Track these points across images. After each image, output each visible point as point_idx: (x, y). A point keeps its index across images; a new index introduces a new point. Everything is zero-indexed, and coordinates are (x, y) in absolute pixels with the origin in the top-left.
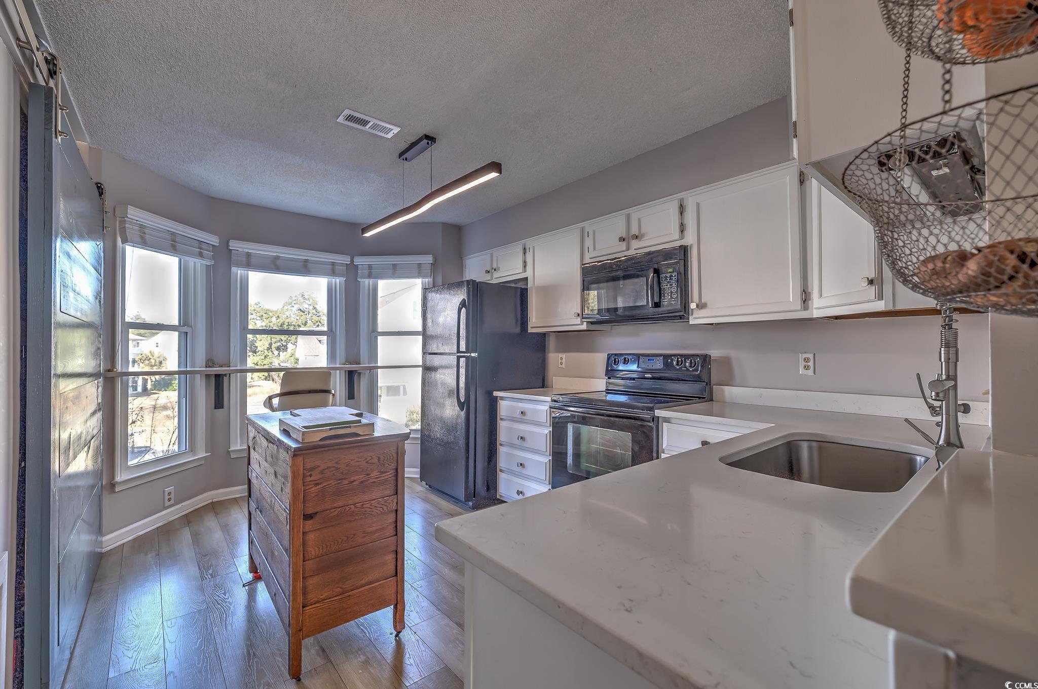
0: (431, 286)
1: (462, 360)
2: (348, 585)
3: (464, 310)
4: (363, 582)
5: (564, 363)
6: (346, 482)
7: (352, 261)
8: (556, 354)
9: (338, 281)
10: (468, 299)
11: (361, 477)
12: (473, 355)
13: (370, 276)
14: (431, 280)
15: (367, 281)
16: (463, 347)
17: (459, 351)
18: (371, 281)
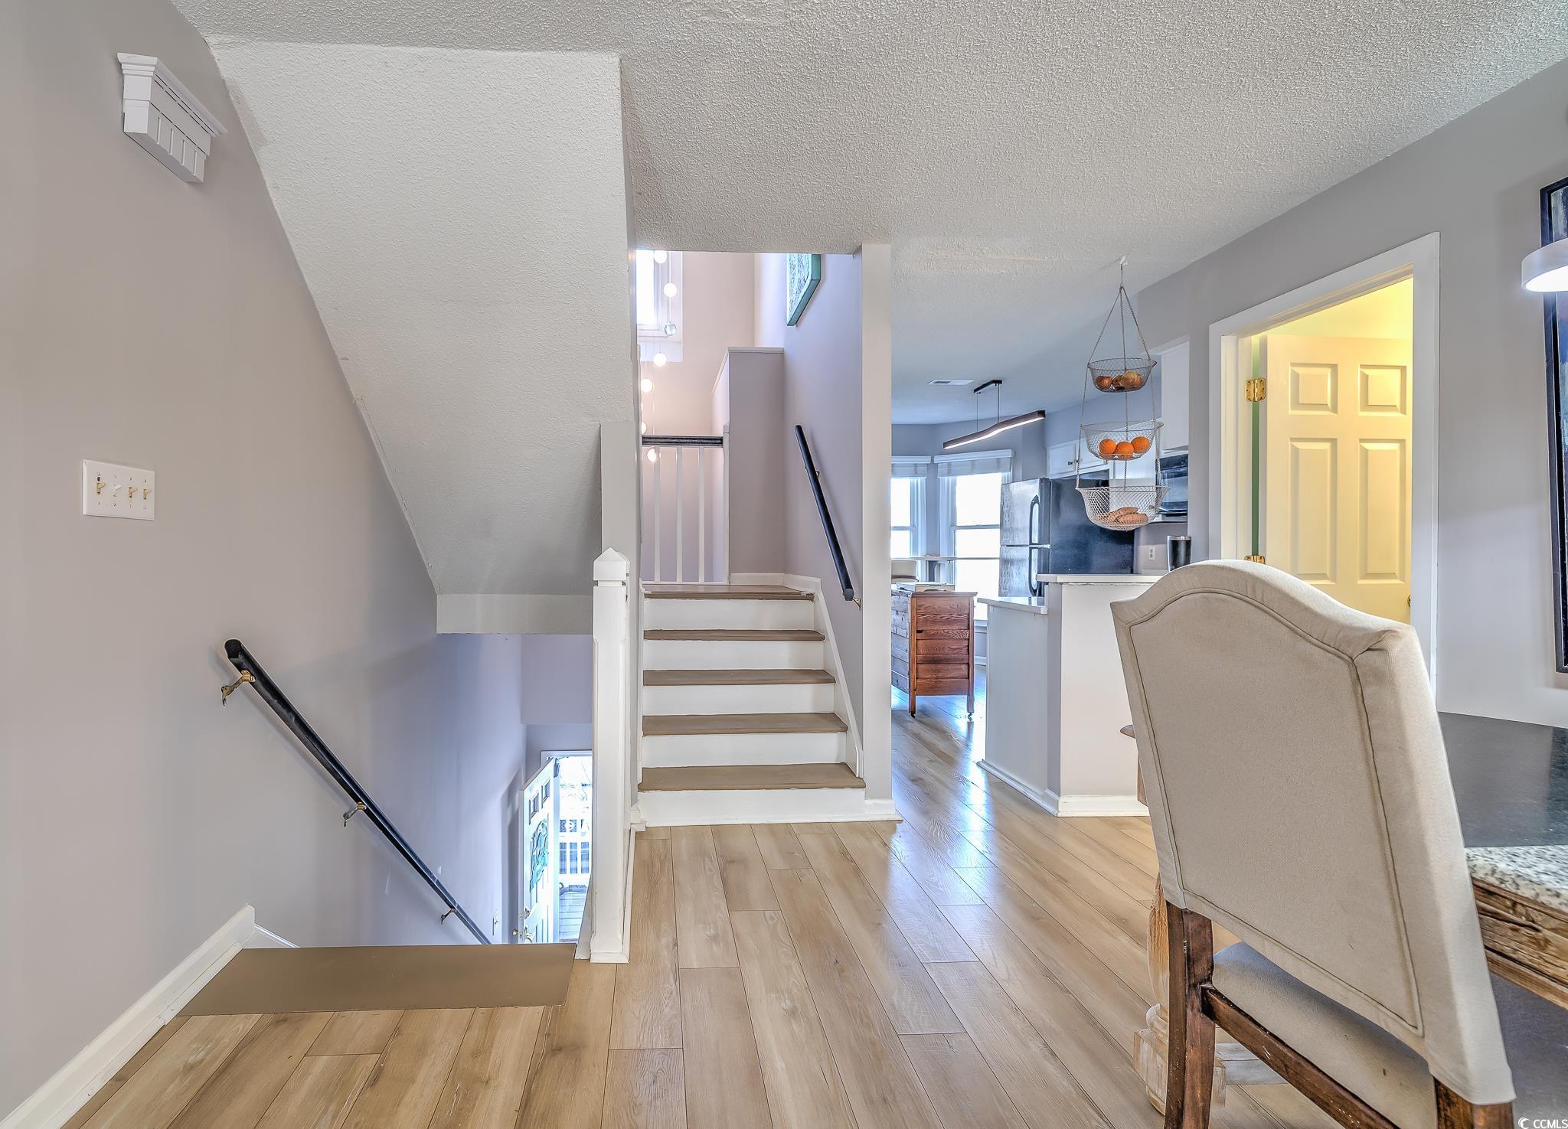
0: (1011, 479)
1: (1035, 552)
2: (940, 675)
3: (1036, 506)
4: (949, 676)
5: (1154, 556)
6: (939, 616)
7: (932, 460)
8: (1146, 546)
9: (920, 481)
10: (1041, 496)
11: (947, 616)
12: (1045, 546)
13: (949, 473)
14: (1010, 474)
15: (946, 478)
16: (1035, 539)
17: (1031, 543)
18: (951, 478)
